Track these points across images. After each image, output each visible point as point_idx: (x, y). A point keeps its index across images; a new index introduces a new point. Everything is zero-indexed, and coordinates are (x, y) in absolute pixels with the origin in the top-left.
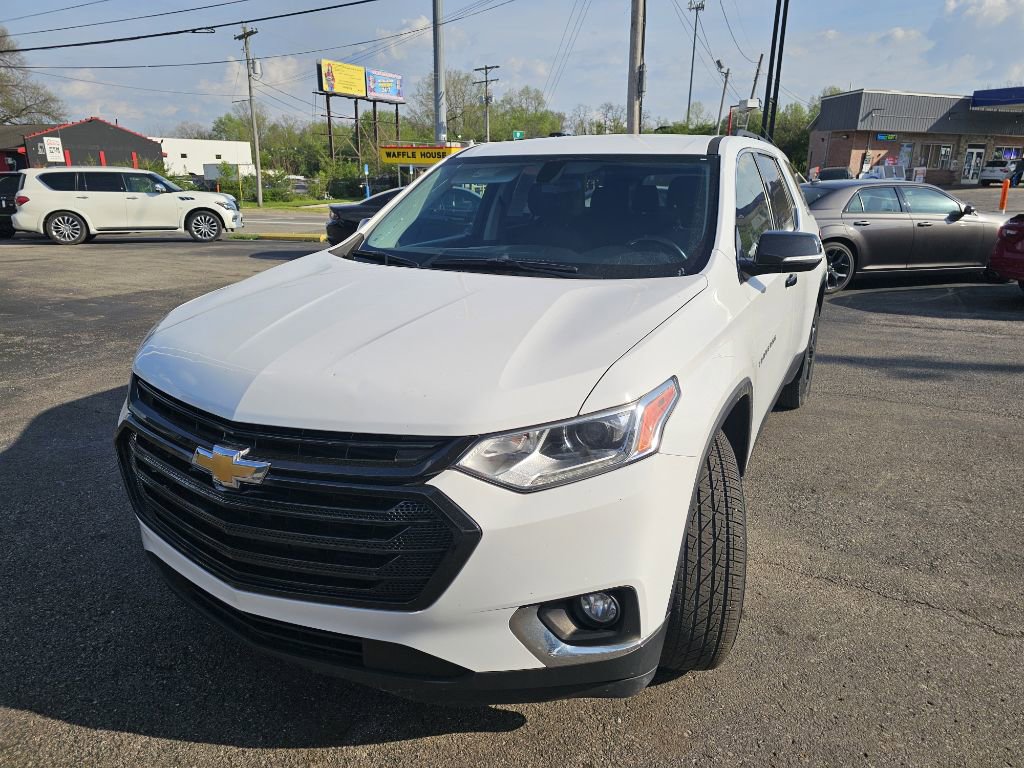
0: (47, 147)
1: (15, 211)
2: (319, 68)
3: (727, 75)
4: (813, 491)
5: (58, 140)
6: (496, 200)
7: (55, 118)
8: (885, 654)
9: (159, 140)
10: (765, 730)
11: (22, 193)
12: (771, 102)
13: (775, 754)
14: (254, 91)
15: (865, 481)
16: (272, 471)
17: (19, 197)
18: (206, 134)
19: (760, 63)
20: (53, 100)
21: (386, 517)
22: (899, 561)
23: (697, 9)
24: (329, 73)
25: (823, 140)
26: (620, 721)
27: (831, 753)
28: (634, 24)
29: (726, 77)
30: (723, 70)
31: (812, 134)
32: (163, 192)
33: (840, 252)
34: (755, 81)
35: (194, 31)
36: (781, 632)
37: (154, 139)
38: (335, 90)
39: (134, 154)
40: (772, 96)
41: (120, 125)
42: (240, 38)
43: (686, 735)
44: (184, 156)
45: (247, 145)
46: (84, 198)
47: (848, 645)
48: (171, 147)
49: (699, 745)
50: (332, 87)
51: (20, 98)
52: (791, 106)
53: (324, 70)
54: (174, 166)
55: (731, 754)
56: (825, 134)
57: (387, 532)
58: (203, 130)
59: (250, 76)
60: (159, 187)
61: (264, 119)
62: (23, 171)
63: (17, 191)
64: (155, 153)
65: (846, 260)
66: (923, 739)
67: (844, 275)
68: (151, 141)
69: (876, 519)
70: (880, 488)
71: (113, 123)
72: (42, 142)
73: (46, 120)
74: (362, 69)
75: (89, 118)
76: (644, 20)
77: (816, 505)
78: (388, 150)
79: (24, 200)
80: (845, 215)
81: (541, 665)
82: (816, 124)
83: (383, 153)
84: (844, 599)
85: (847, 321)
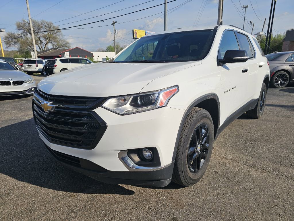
0: (66, 55)
1: (54, 69)
2: (133, 31)
3: (253, 25)
4: (255, 141)
5: (68, 53)
6: (158, 52)
7: (68, 48)
8: (264, 189)
9: (92, 52)
10: (212, 206)
11: (56, 64)
12: (269, 33)
13: (213, 213)
14: (115, 38)
15: (275, 140)
16: (57, 107)
17: (55, 65)
18: (105, 51)
19: (265, 21)
20: (68, 43)
21: (82, 120)
22: (280, 163)
23: (246, 7)
24: (136, 33)
25: (287, 44)
26: (164, 197)
27: (233, 215)
28: (219, 9)
29: (253, 26)
30: (252, 24)
31: (283, 43)
32: (88, 63)
33: (284, 75)
34: (263, 27)
35: (99, 22)
36: (228, 179)
37: (91, 52)
38: (137, 37)
39: (86, 56)
40: (269, 32)
41: (83, 49)
42: (112, 24)
43: (185, 204)
44: (98, 56)
45: (114, 53)
46: (70, 65)
47: (252, 185)
48: (95, 54)
49: (187, 207)
50: (136, 36)
51: (61, 43)
52: (277, 35)
53: (134, 32)
54: (95, 59)
55: (197, 211)
56: (288, 42)
57: (82, 125)
58: (104, 50)
59: (114, 34)
60: (88, 62)
61: (119, 46)
62: (56, 59)
63: (54, 63)
64: (91, 55)
65: (286, 77)
66: (269, 216)
67: (286, 82)
68: (90, 53)
69: (275, 151)
70: (279, 142)
71: (81, 48)
72: (65, 53)
73: (66, 48)
74: (144, 31)
75: (76, 47)
76: (223, 8)
77: (254, 146)
78: (150, 53)
79: (56, 66)
80: (286, 63)
81: (128, 170)
82: (284, 40)
83: (149, 54)
84: (254, 172)
85: (284, 95)
